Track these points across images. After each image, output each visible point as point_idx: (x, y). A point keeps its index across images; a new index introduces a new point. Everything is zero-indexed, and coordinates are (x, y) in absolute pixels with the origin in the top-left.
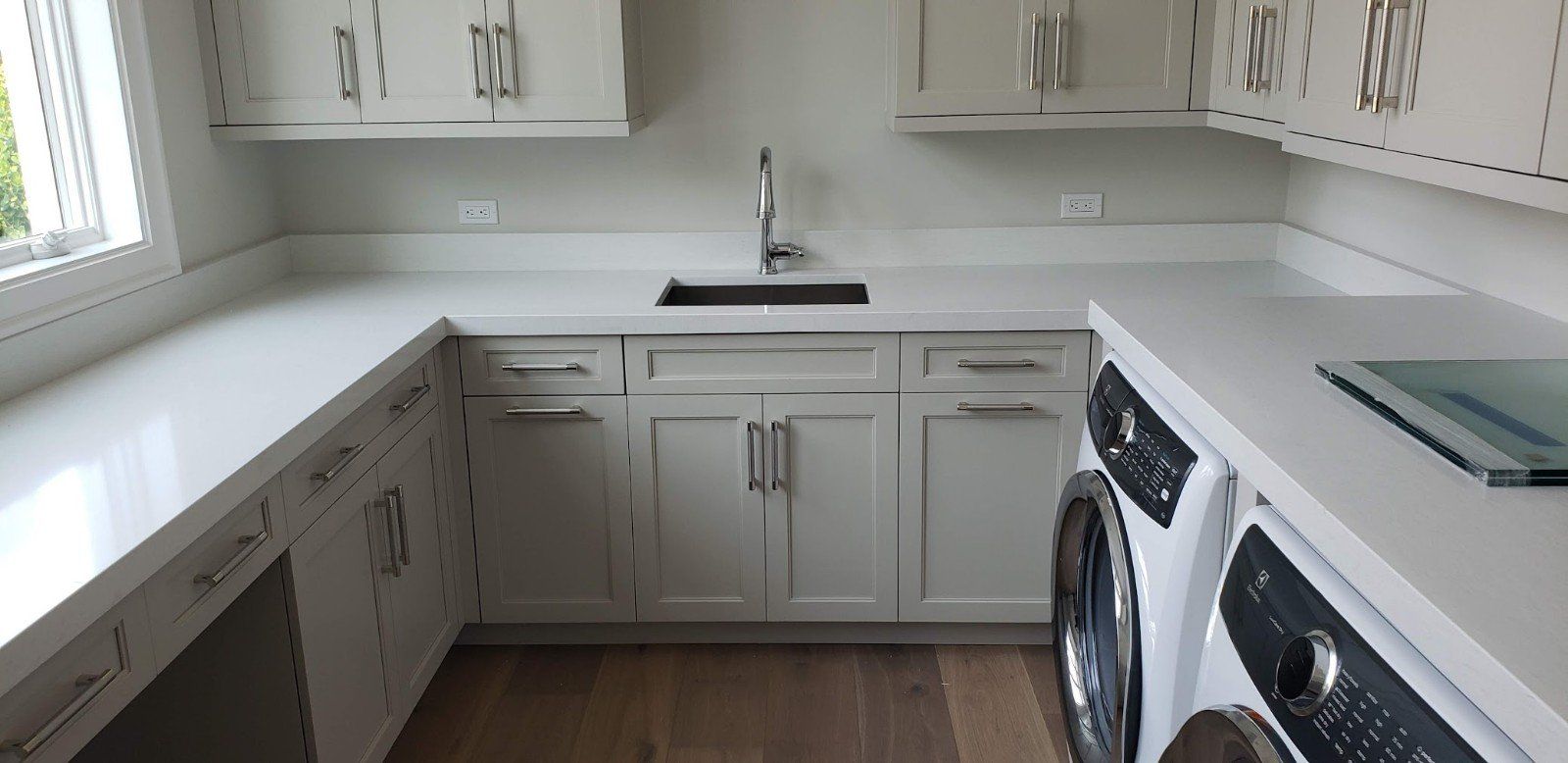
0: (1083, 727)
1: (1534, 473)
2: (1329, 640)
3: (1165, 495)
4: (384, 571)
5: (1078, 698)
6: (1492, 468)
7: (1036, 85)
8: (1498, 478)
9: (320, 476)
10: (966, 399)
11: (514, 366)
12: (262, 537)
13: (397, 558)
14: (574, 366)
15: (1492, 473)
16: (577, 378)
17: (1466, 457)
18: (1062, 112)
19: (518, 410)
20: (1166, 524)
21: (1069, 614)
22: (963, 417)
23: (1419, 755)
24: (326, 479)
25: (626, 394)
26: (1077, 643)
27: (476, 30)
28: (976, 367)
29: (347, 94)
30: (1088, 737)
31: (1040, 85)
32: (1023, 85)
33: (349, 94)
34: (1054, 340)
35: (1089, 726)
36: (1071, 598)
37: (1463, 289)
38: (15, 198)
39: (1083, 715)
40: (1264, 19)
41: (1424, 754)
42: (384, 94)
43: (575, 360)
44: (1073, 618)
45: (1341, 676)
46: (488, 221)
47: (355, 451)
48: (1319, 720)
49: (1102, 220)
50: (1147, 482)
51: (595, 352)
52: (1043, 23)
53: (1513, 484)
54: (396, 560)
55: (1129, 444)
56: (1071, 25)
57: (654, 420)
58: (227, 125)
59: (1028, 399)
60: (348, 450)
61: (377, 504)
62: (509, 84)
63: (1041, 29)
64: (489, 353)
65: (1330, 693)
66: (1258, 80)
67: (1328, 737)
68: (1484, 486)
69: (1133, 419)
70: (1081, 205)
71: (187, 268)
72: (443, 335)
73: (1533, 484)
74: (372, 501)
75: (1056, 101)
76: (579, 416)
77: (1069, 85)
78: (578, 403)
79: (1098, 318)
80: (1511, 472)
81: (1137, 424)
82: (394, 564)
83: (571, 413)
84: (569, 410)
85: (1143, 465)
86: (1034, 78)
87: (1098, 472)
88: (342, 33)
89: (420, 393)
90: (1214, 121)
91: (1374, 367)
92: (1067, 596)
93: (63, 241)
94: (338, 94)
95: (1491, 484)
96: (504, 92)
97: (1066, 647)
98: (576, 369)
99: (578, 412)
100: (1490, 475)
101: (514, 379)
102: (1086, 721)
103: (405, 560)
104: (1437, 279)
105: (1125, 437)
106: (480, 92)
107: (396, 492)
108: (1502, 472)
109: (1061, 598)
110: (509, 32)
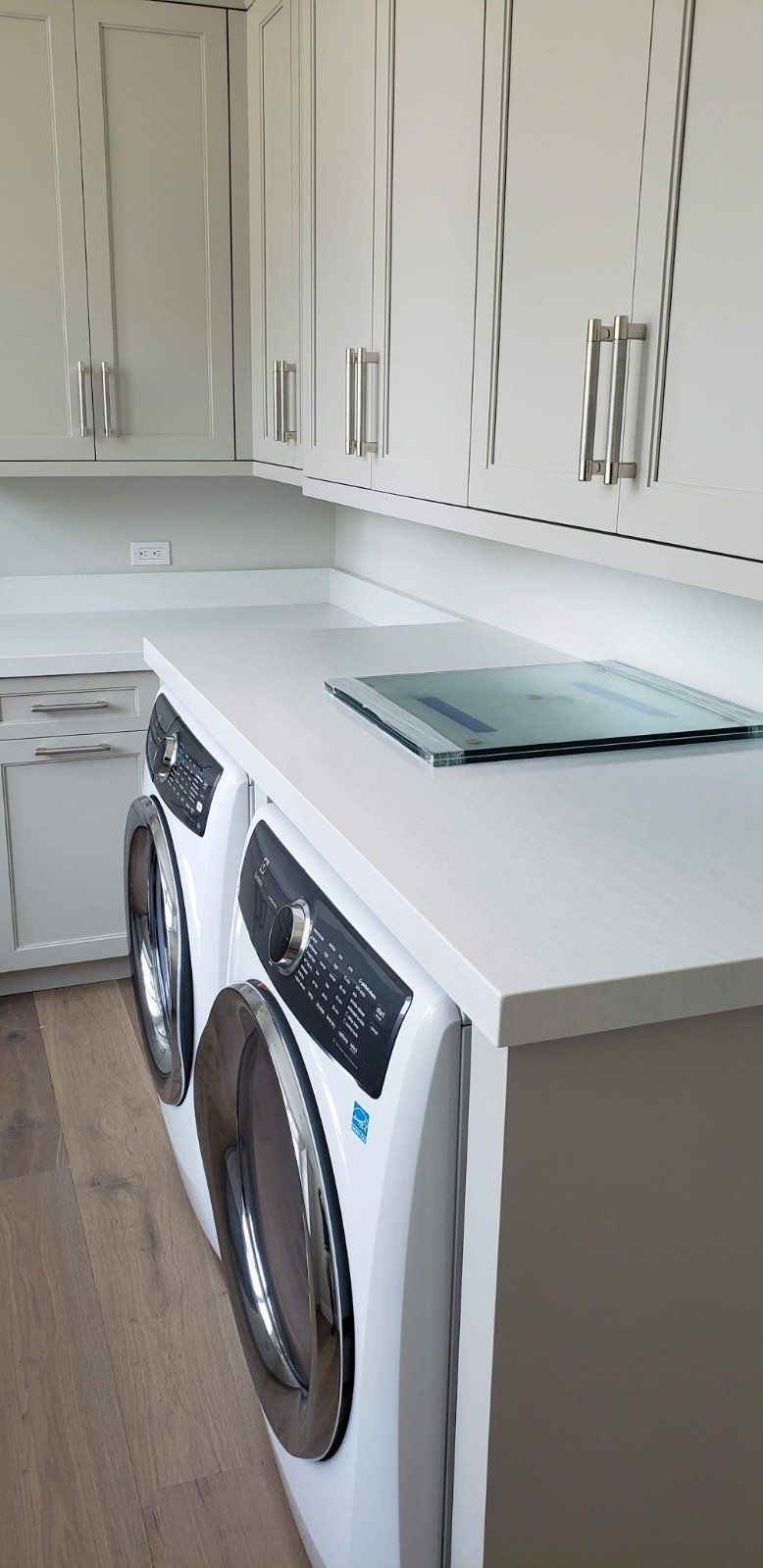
0: (157, 1035)
1: (467, 753)
2: (306, 908)
3: (199, 807)
5: (154, 1009)
6: (437, 751)
7: (87, 432)
8: (442, 760)
10: (43, 744)
15: (436, 756)
17: (419, 745)
18: (115, 460)
20: (201, 834)
21: (143, 934)
22: (42, 762)
23: (360, 985)
26: (152, 959)
28: (51, 712)
30: (163, 1043)
31: (92, 433)
32: (74, 431)
34: (127, 682)
35: (164, 1034)
36: (145, 918)
37: (463, 617)
39: (159, 1024)
40: (286, 373)
41: (363, 984)
44: (147, 934)
45: (313, 934)
48: (298, 976)
49: (172, 566)
50: (186, 796)
52: (89, 371)
53: (452, 764)
55: (174, 766)
56: (116, 373)
59: (106, 740)
63: (88, 379)
65: (306, 951)
66: (285, 433)
67: (304, 988)
68: (431, 767)
69: (176, 744)
70: (150, 553)
73: (468, 762)
75: (109, 448)
77: (121, 433)
79: (153, 657)
80: (450, 754)
81: (180, 746)
85: (183, 784)
86: (85, 425)
87: (154, 797)
90: (258, 471)
91: (370, 681)
92: (140, 917)
95: (436, 765)
97: (141, 964)
100: (435, 758)
102: (161, 1030)
104: (442, 609)
105: (169, 760)
108: (443, 755)
109: (135, 918)
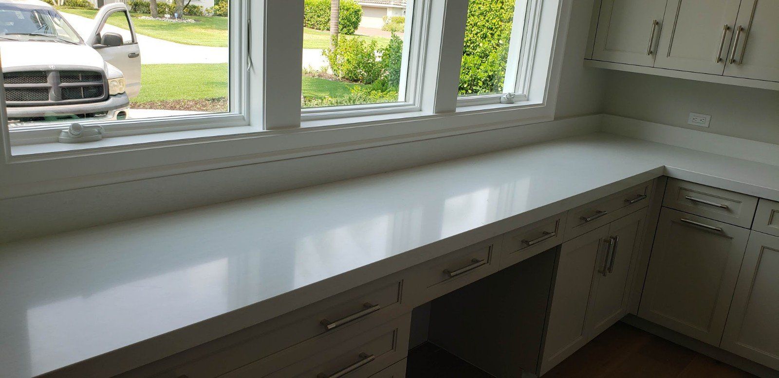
4: (599, 271)
9: (584, 219)
11: (692, 198)
12: (552, 234)
13: (607, 269)
14: (725, 207)
16: (725, 213)
19: (688, 221)
24: (587, 221)
25: (751, 229)
27: (728, 28)
29: (650, 53)
33: (651, 53)
38: (497, 81)
42: (669, 55)
43: (726, 204)
46: (703, 125)
47: (602, 214)
51: (740, 202)
54: (606, 268)
57: (763, 248)
58: (592, 59)
60: (600, 212)
61: (605, 241)
62: (737, 57)
64: (681, 189)
71: (556, 119)
72: (661, 174)
74: (604, 238)
76: (720, 233)
78: (721, 226)
82: (604, 270)
83: (715, 229)
84: (715, 228)
88: (657, 23)
89: (641, 197)
93: (513, 98)
94: (646, 51)
96: (733, 61)
98: (726, 209)
99: (719, 231)
101: (690, 205)
103: (610, 270)
106: (720, 60)
107: (615, 239)
110: (747, 32)
